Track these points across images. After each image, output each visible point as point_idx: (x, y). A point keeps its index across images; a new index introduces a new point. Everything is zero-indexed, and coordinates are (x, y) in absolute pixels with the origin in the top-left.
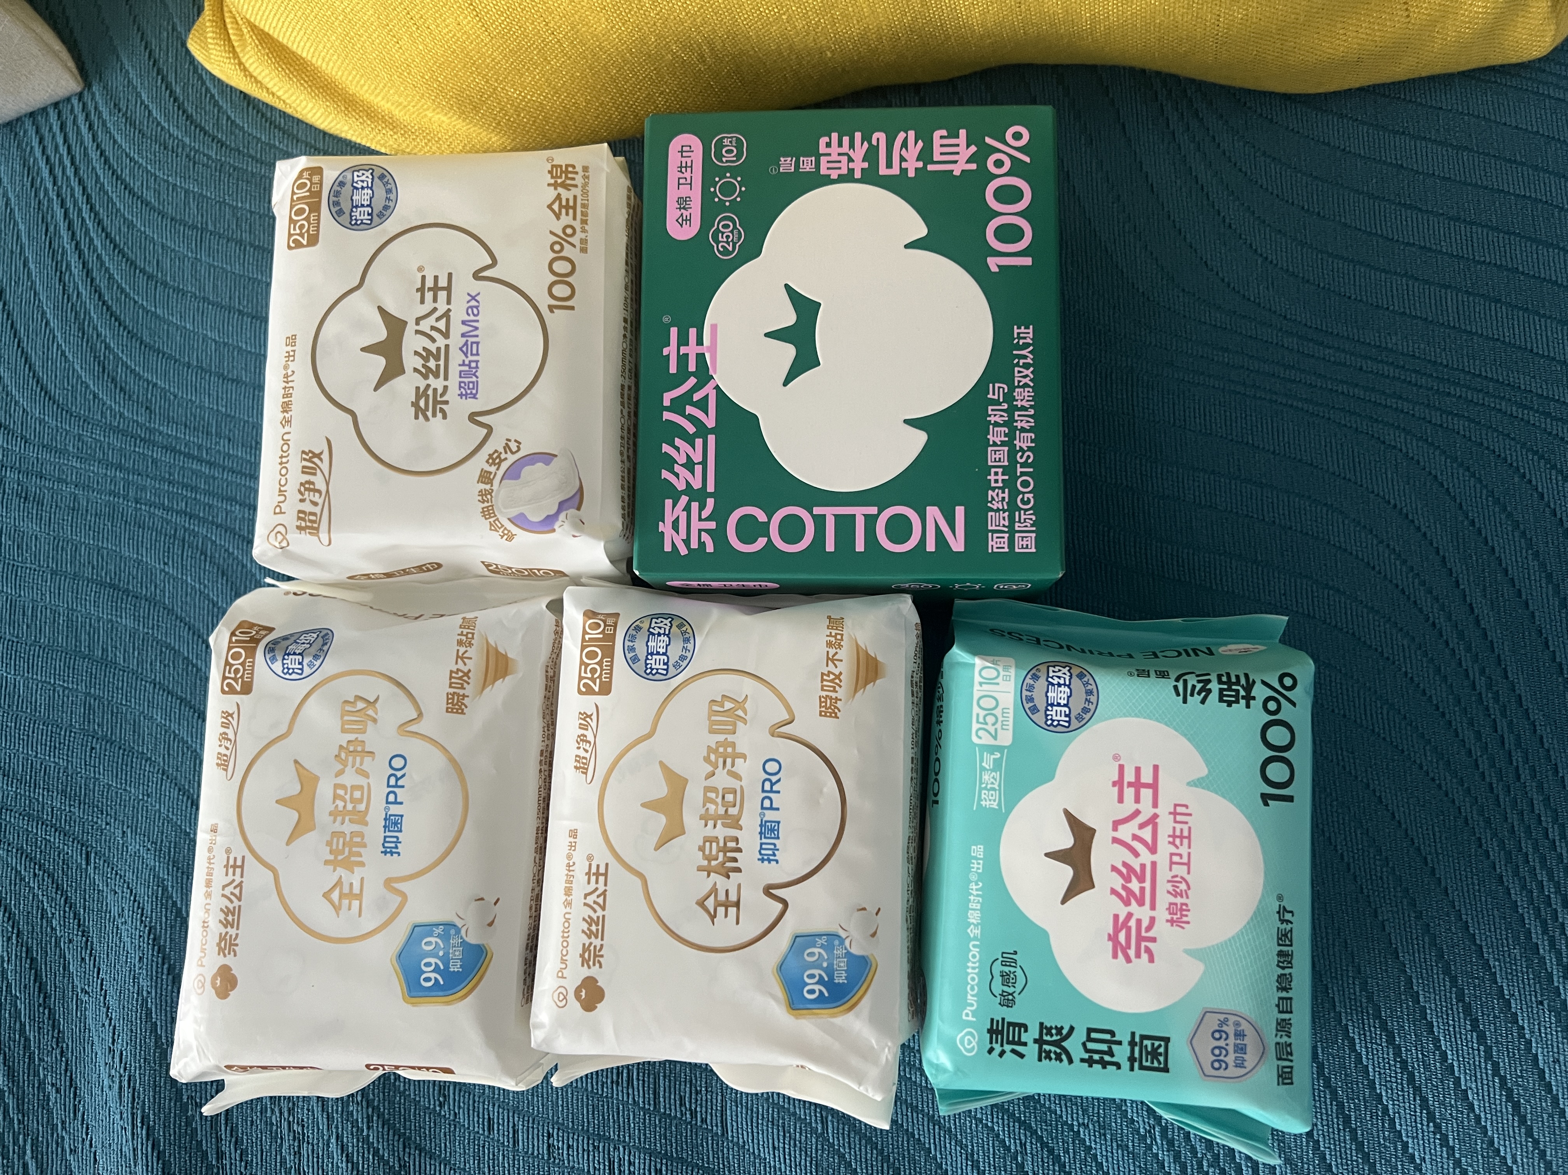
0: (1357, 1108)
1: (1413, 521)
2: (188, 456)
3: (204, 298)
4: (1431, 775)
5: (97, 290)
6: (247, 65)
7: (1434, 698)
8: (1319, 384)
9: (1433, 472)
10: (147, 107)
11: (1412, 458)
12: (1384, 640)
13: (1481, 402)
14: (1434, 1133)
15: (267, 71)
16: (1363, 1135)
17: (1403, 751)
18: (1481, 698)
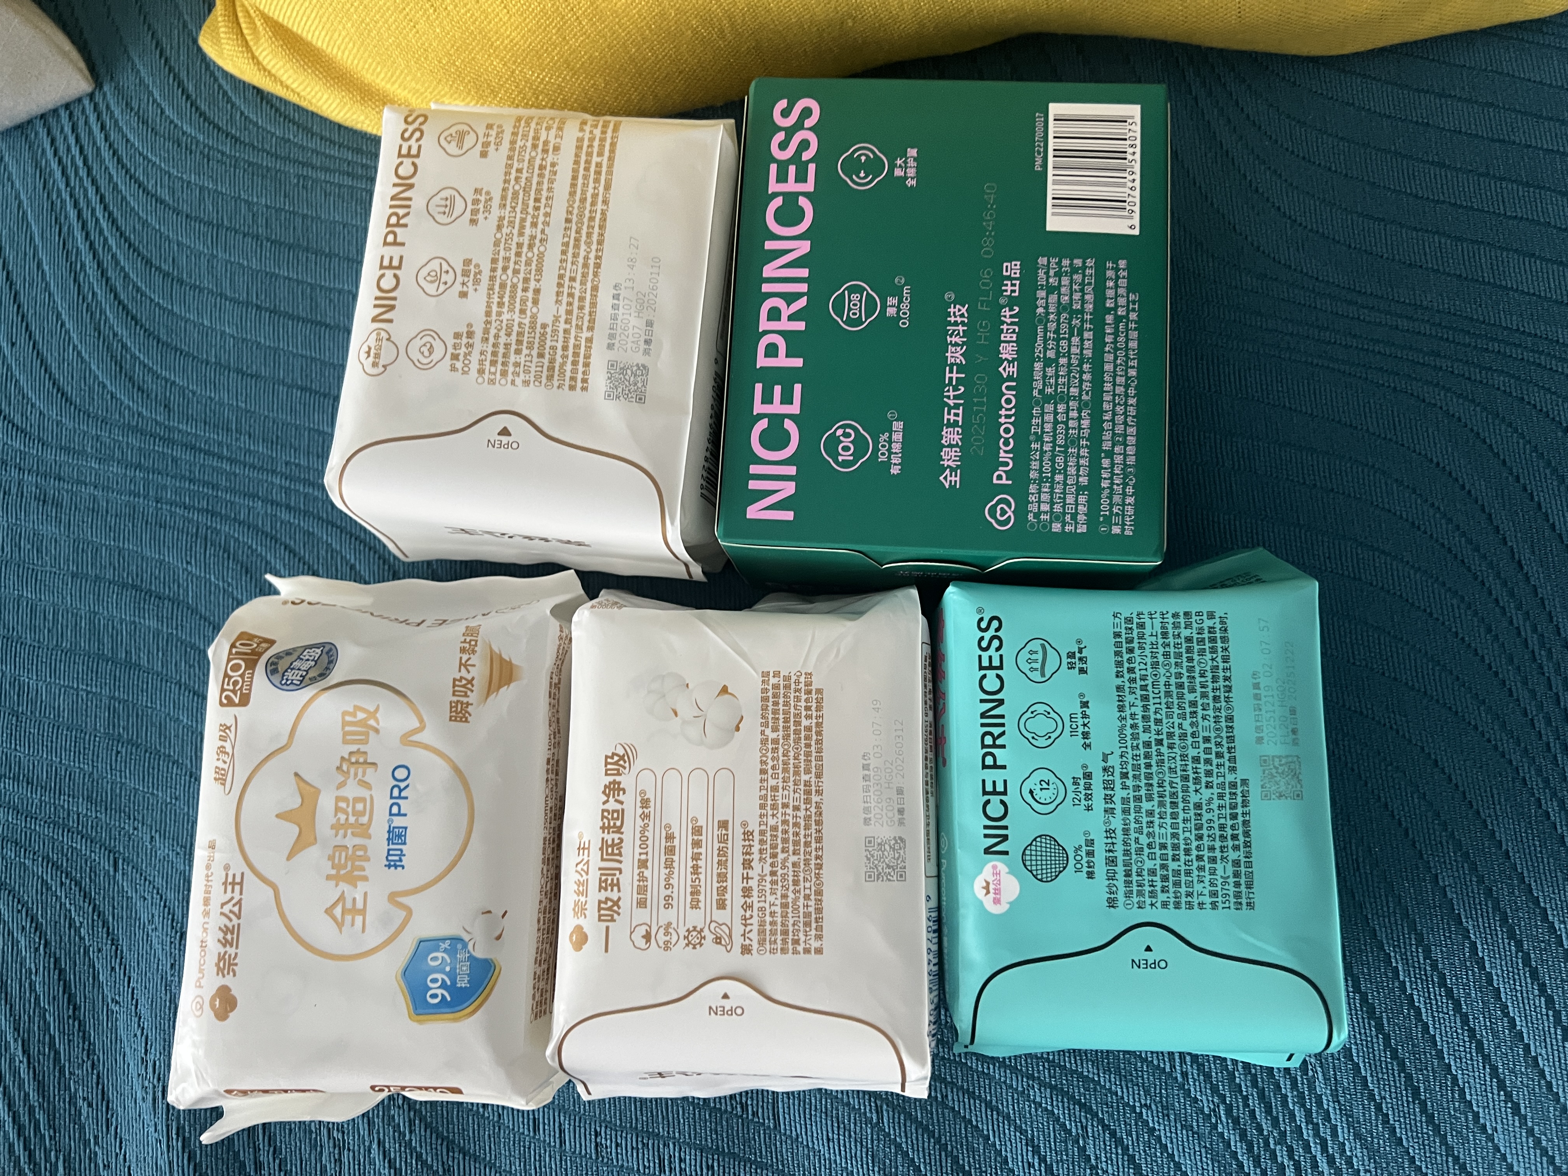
0: (1426, 1080)
1: (1457, 480)
2: (207, 453)
3: (221, 294)
4: (1487, 736)
5: (113, 290)
6: (261, 59)
7: (1486, 657)
8: (1355, 344)
9: (1475, 428)
10: (159, 105)
11: (1453, 415)
12: (1432, 600)
13: (1520, 357)
14: (1506, 1102)
15: (281, 63)
16: (1433, 1106)
17: (1457, 712)
18: (1534, 656)
